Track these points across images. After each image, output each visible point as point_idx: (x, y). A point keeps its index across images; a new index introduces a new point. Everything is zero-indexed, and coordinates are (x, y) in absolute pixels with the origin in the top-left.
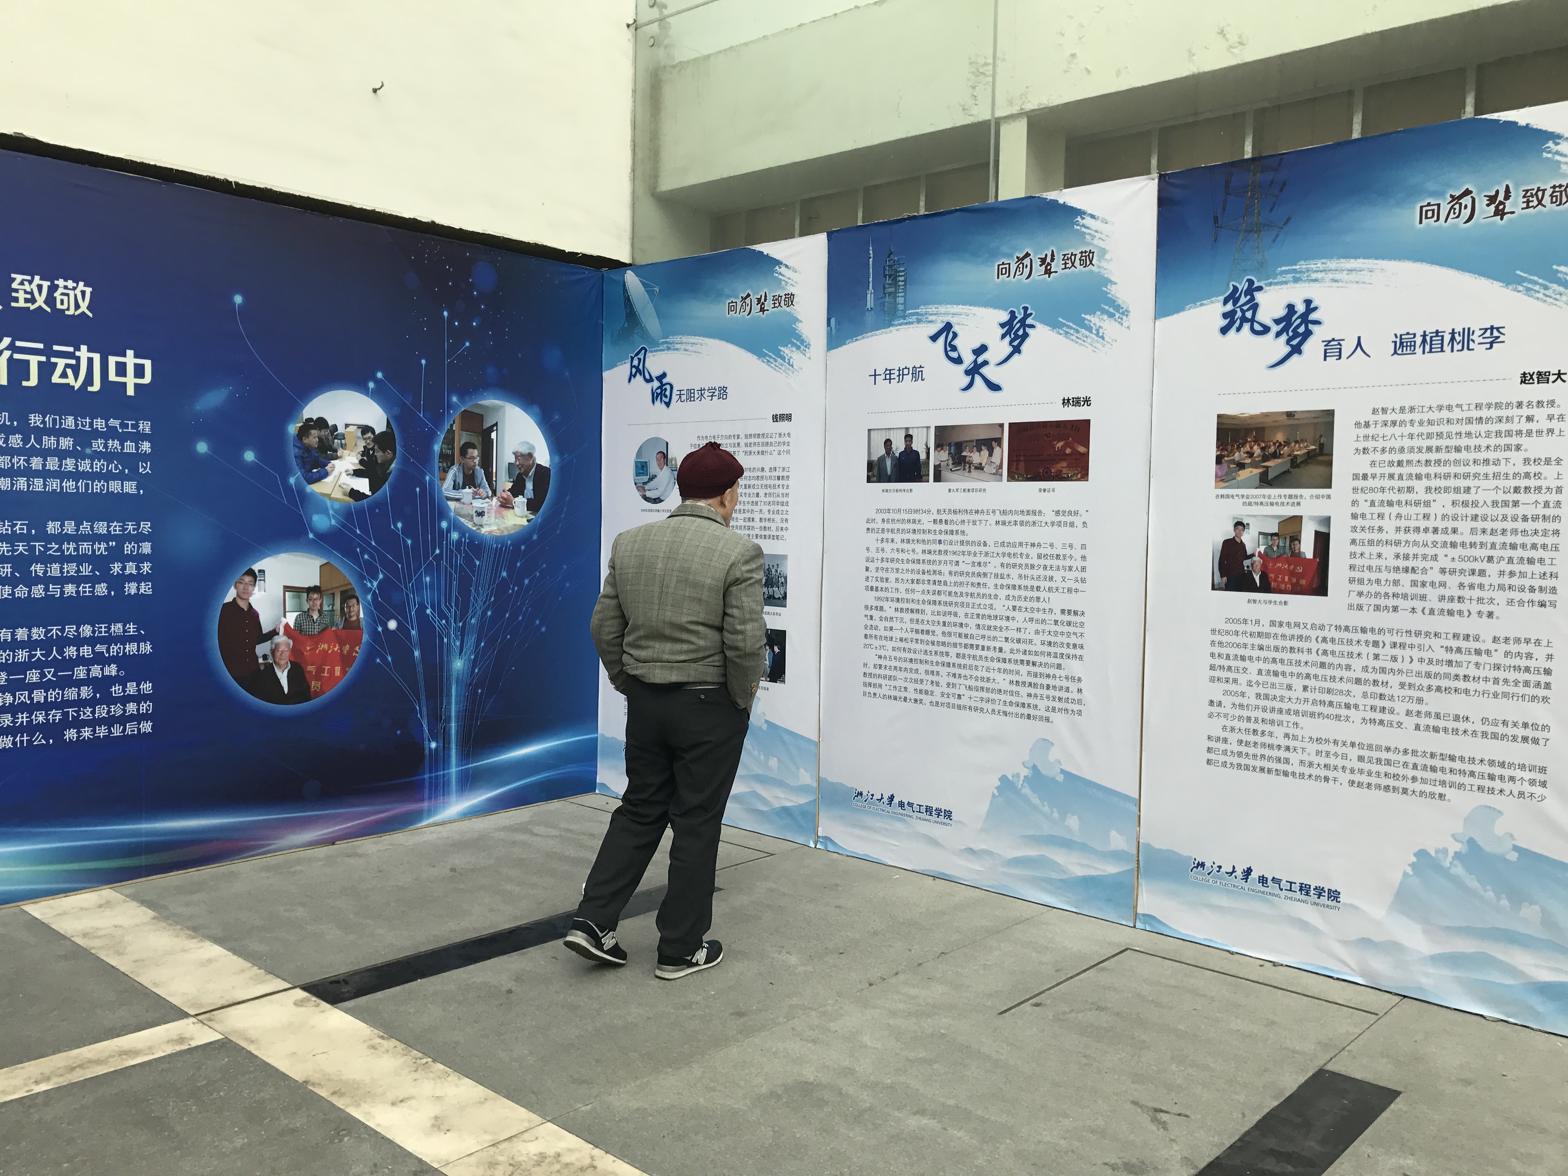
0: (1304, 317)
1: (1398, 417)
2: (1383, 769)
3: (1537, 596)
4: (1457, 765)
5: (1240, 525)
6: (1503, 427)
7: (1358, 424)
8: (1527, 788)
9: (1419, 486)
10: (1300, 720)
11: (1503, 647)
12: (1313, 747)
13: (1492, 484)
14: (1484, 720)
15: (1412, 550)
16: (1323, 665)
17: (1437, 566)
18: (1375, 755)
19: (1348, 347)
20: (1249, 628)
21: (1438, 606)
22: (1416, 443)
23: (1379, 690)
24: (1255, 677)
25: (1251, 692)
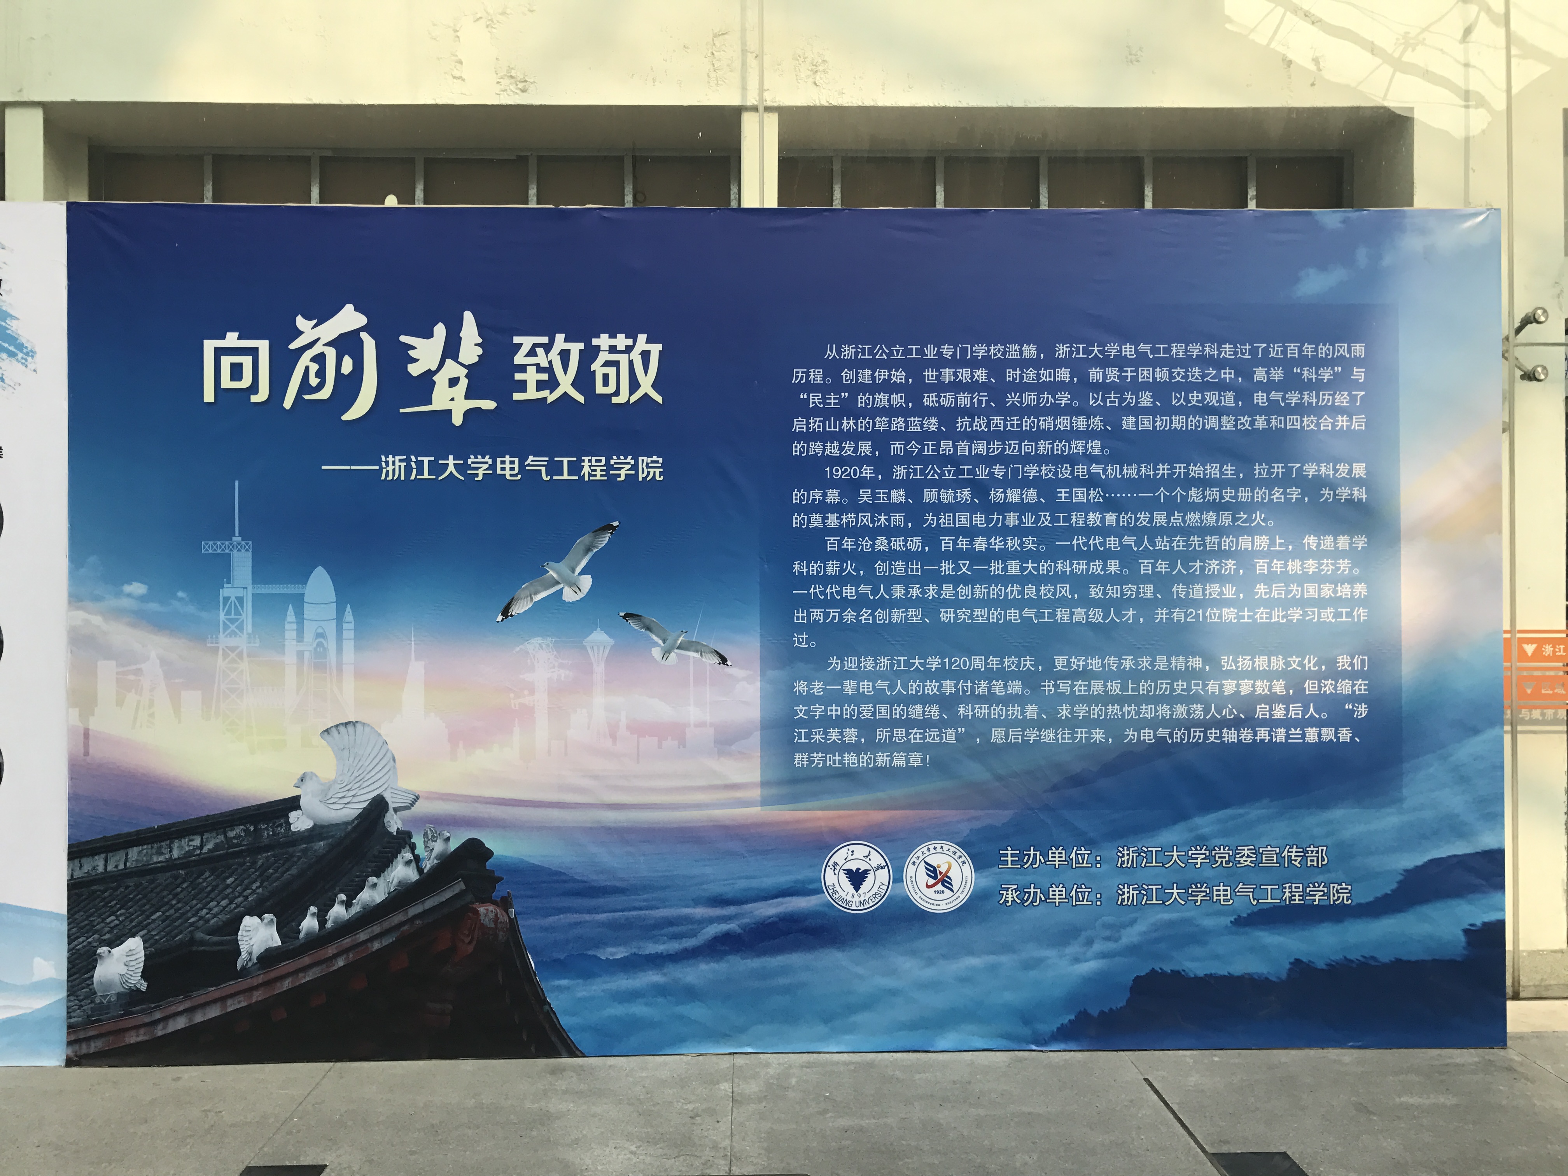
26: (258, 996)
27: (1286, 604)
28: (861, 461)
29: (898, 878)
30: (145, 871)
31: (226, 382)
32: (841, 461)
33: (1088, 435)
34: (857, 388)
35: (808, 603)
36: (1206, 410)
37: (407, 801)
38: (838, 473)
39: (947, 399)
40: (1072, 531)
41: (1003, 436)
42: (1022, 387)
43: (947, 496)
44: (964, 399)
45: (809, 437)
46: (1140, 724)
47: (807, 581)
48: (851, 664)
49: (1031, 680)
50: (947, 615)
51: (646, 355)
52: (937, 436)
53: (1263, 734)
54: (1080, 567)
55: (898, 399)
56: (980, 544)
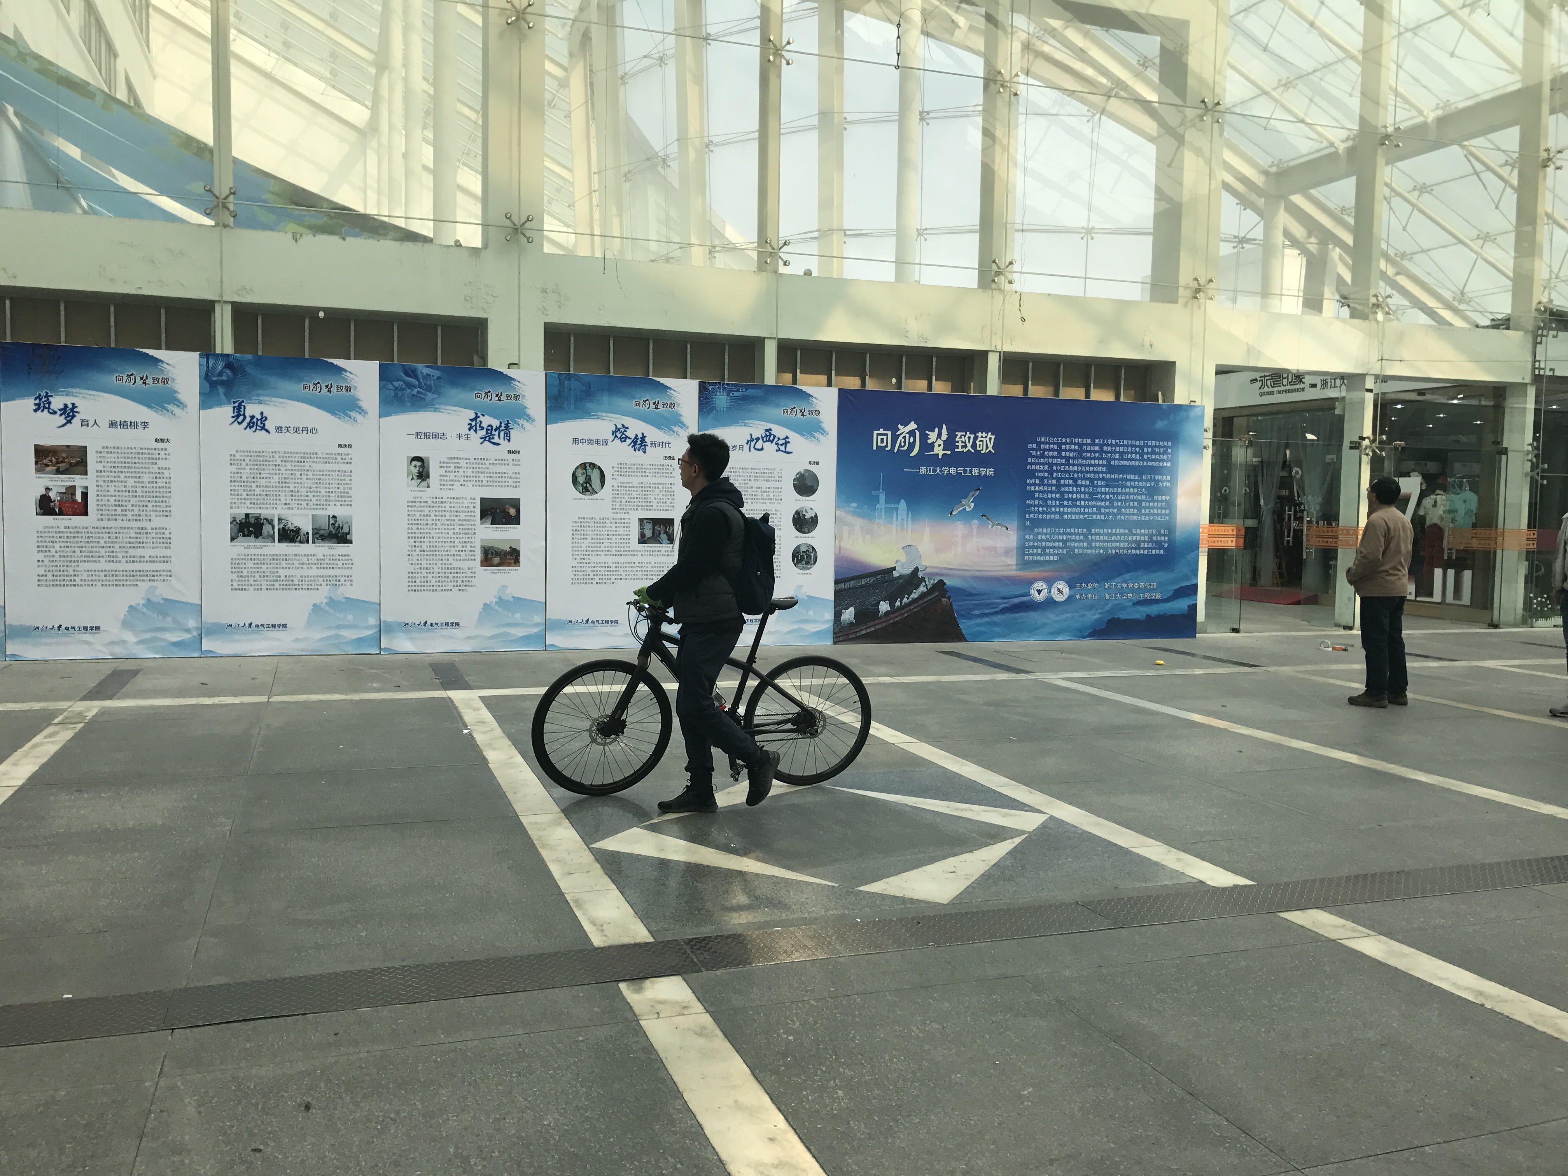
0: (72, 410)
1: (113, 450)
2: (114, 578)
3: (165, 513)
4: (142, 573)
5: (48, 489)
6: (150, 456)
7: (97, 452)
8: (166, 578)
9: (122, 475)
10: (80, 564)
11: (155, 531)
12: (86, 574)
13: (148, 475)
14: (150, 557)
15: (120, 499)
16: (88, 542)
17: (130, 504)
18: (111, 573)
19: (91, 423)
20: (55, 530)
21: (132, 518)
22: (120, 460)
23: (111, 550)
24: (58, 549)
25: (57, 555)
26: (884, 624)
27: (1149, 515)
28: (1045, 471)
29: (1050, 592)
30: (854, 588)
31: (879, 444)
32: (1040, 471)
33: (1103, 466)
34: (1045, 450)
35: (1030, 513)
36: (1132, 460)
37: (923, 568)
38: (1039, 474)
39: (1068, 454)
40: (1098, 493)
41: (1082, 465)
42: (1087, 451)
43: (1067, 482)
44: (1072, 454)
45: (1032, 464)
46: (1112, 548)
47: (1030, 506)
48: (1040, 530)
49: (1086, 535)
50: (1065, 517)
51: (990, 439)
52: (1065, 465)
53: (1142, 551)
54: (1099, 503)
55: (1055, 454)
56: (1074, 496)
